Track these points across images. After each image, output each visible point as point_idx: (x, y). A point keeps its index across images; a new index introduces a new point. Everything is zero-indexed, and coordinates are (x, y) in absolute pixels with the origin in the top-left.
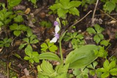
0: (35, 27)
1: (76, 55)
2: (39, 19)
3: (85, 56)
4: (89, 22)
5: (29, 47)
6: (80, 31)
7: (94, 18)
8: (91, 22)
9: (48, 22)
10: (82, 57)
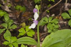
0: (10, 11)
1: (52, 39)
2: (13, 4)
3: (61, 40)
4: (63, 7)
5: (8, 32)
6: (53, 15)
7: (67, 3)
8: (65, 6)
9: (22, 6)
10: (58, 41)
